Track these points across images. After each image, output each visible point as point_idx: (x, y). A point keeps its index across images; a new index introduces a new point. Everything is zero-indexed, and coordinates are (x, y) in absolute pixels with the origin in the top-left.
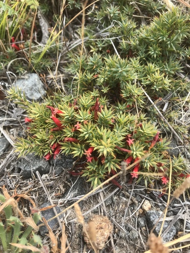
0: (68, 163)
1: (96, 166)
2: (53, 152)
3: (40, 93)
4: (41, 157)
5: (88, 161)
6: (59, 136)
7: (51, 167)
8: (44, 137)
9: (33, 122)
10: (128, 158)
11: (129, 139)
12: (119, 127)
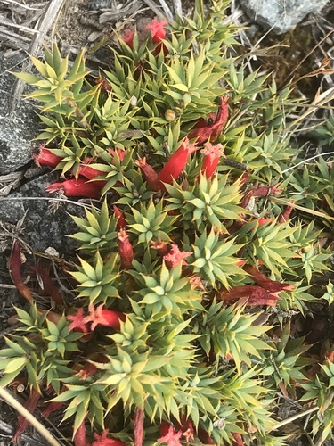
0: (47, 230)
1: (62, 350)
2: (69, 175)
3: (281, 13)
4: (41, 137)
5: (70, 317)
6: (129, 184)
7: (15, 175)
8: (112, 125)
9: (156, 53)
10: (118, 440)
11: (179, 435)
12: (212, 386)
